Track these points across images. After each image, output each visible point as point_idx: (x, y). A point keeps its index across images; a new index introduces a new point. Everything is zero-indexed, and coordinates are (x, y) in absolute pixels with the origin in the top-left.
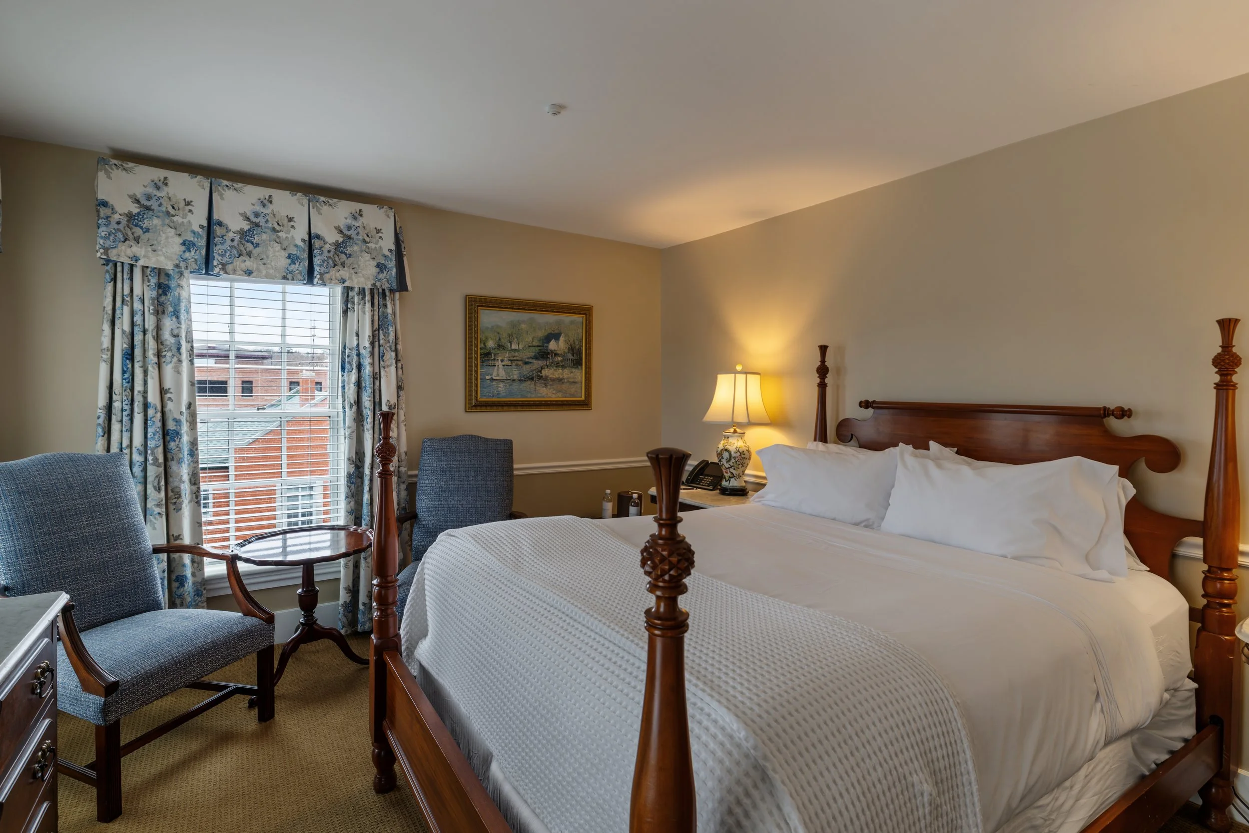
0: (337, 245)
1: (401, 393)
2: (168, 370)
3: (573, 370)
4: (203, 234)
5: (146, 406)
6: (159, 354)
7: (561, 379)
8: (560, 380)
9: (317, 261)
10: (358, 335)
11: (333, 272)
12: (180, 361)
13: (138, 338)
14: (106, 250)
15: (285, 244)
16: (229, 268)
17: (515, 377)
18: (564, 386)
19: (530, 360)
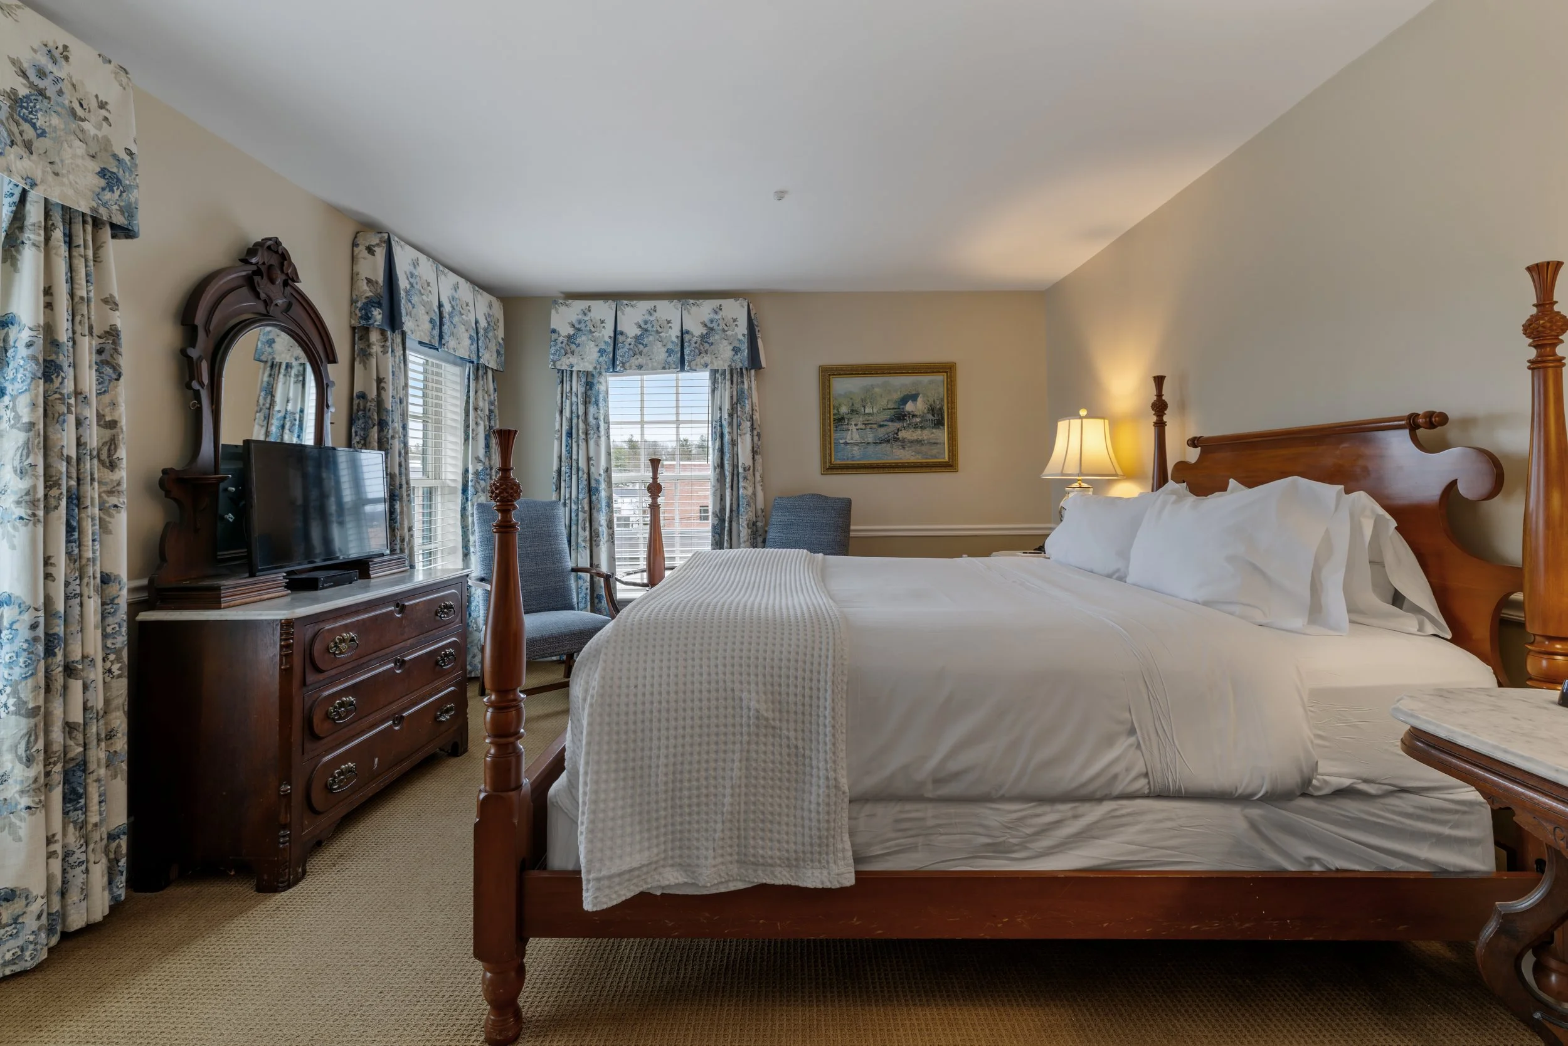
0: (702, 337)
1: (757, 457)
2: (592, 443)
3: (934, 431)
4: (611, 342)
5: (578, 469)
6: (587, 434)
7: (921, 441)
8: (919, 442)
9: (686, 351)
10: (720, 409)
11: (698, 359)
12: (599, 437)
13: (575, 421)
14: (554, 362)
15: (665, 341)
16: (627, 365)
17: (870, 440)
18: (924, 448)
19: (885, 423)
